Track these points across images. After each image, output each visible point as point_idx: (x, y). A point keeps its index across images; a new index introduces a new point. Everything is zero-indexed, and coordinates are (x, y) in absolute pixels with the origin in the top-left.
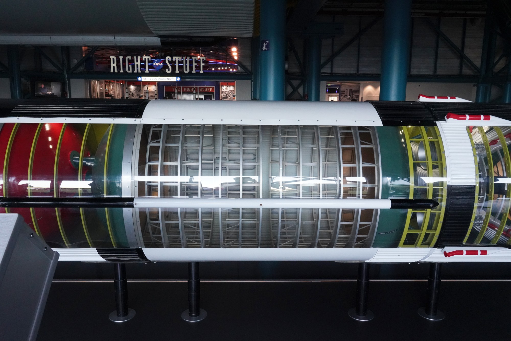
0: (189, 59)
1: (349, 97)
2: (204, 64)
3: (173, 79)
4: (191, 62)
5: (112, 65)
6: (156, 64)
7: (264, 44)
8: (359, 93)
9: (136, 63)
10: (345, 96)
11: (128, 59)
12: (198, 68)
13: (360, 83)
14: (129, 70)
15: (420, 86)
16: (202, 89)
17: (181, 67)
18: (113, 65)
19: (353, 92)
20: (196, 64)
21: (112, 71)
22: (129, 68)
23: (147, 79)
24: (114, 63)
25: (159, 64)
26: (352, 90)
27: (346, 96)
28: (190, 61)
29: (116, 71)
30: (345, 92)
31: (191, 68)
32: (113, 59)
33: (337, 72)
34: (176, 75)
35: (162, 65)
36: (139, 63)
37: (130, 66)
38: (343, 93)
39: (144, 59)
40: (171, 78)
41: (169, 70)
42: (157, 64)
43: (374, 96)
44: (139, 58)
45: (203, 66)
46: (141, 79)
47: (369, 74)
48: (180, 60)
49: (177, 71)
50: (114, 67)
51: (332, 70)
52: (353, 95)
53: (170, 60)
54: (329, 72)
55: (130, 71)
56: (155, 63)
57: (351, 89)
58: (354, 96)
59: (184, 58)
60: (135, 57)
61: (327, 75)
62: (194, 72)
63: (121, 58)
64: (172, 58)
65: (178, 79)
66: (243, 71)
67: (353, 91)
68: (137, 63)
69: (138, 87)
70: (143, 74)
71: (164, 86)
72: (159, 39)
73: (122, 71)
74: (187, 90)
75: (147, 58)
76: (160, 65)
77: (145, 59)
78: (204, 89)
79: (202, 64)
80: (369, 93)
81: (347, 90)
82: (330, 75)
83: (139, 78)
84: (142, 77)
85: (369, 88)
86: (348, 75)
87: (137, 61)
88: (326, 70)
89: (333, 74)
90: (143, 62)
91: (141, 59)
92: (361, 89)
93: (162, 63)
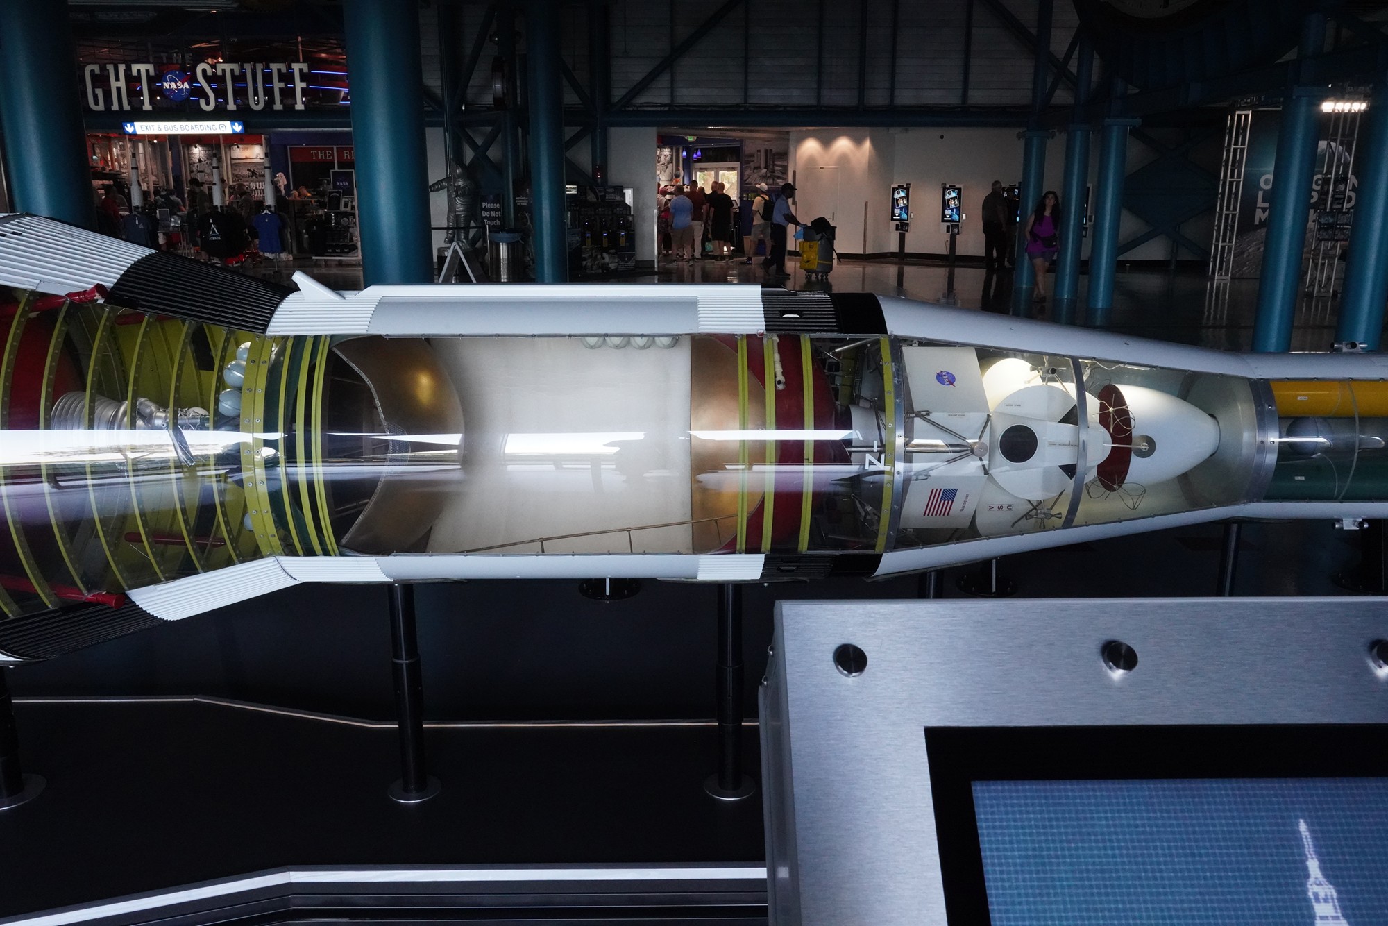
0: (263, 70)
1: (765, 170)
2: (304, 85)
3: (222, 129)
4: (268, 78)
6: (170, 86)
8: (787, 160)
9: (114, 85)
10: (755, 169)
11: (92, 72)
12: (288, 93)
13: (788, 133)
14: (96, 102)
17: (240, 93)
19: (776, 157)
20: (282, 85)
22: (95, 96)
23: (152, 127)
25: (178, 84)
26: (771, 150)
27: (758, 168)
28: (264, 75)
30: (756, 156)
31: (269, 92)
33: (687, 100)
34: (231, 117)
35: (188, 87)
36: (122, 83)
37: (99, 92)
38: (751, 159)
39: (135, 73)
40: (217, 124)
41: (208, 103)
42: (173, 85)
43: (822, 168)
44: (122, 68)
45: (302, 89)
46: (132, 128)
48: (237, 72)
49: (231, 106)
51: (672, 95)
52: (774, 165)
54: (666, 100)
55: (101, 107)
56: (166, 81)
57: (768, 149)
58: (777, 168)
59: (248, 67)
60: (110, 68)
61: (659, 109)
62: (278, 106)
64: (214, 68)
65: (238, 128)
67: (774, 155)
68: (118, 84)
70: (139, 114)
75: (143, 67)
76: (181, 87)
77: (139, 71)
79: (300, 85)
80: (811, 160)
81: (759, 151)
82: (666, 109)
83: (128, 125)
84: (135, 123)
85: (810, 147)
86: (716, 109)
87: (117, 79)
88: (657, 96)
89: (676, 106)
90: (132, 81)
91: (128, 71)
92: (791, 149)
93: (186, 83)
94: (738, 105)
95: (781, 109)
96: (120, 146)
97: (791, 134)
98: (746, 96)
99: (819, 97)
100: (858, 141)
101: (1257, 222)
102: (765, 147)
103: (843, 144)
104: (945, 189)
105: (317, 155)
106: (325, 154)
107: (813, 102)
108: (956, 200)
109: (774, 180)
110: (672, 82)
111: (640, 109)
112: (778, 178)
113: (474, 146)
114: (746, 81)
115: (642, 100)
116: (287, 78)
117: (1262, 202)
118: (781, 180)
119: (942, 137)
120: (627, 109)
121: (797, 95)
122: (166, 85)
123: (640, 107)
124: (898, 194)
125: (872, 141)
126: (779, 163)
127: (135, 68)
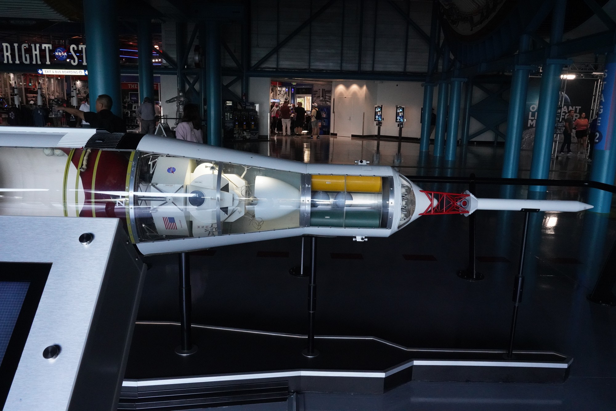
1: (322, 98)
3: (81, 73)
5: (6, 54)
6: (58, 54)
8: (331, 94)
9: (34, 53)
10: (318, 97)
11: (25, 47)
13: (332, 82)
14: (26, 60)
18: (7, 54)
19: (326, 92)
21: (5, 62)
22: (26, 58)
23: (50, 72)
24: (7, 52)
25: (62, 53)
26: (325, 89)
27: (319, 97)
29: (11, 62)
30: (318, 92)
32: (7, 47)
33: (283, 67)
34: (84, 68)
35: (66, 55)
36: (38, 52)
37: (28, 56)
38: (316, 93)
39: (43, 48)
40: (78, 71)
41: (74, 62)
42: (60, 54)
43: (345, 97)
44: (38, 46)
46: (41, 72)
49: (85, 63)
50: (7, 56)
51: (277, 65)
52: (326, 96)
53: (76, 49)
54: (275, 66)
55: (28, 62)
56: (57, 52)
57: (324, 89)
58: (327, 97)
60: (33, 45)
61: (271, 70)
63: (16, 45)
64: (78, 47)
65: (87, 73)
66: (168, 64)
68: (36, 53)
70: (44, 66)
73: (17, 62)
75: (47, 46)
76: (63, 55)
77: (45, 47)
80: (341, 94)
81: (320, 90)
82: (275, 70)
83: (40, 70)
84: (43, 70)
85: (341, 88)
86: (297, 71)
87: (36, 50)
88: (271, 64)
89: (279, 69)
90: (42, 52)
91: (40, 47)
92: (333, 88)
93: (65, 53)
94: (305, 69)
95: (325, 71)
96: (43, 80)
97: (333, 82)
98: (309, 66)
99: (341, 66)
100: (361, 86)
101: (529, 125)
102: (322, 88)
103: (354, 87)
104: (397, 108)
105: (131, 86)
106: (134, 85)
107: (339, 68)
108: (402, 113)
109: (325, 102)
110: (278, 58)
111: (263, 70)
112: (328, 101)
113: (189, 83)
114: (310, 59)
115: (264, 66)
117: (531, 117)
118: (328, 102)
119: (397, 85)
120: (258, 69)
121: (331, 65)
122: (57, 54)
123: (264, 69)
124: (378, 109)
125: (367, 87)
126: (328, 95)
127: (44, 46)
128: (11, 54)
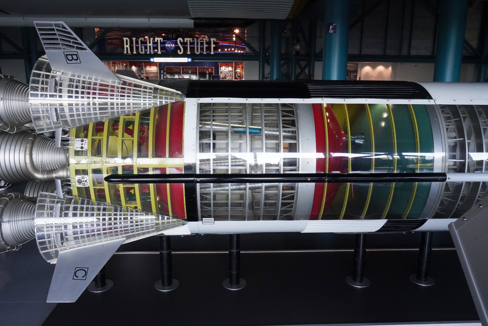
0: (200, 40)
1: (347, 77)
2: (214, 46)
5: (125, 46)
7: (331, 27)
8: (357, 73)
9: (148, 45)
11: (141, 40)
12: (209, 49)
14: (142, 51)
15: (416, 66)
16: (202, 70)
17: (192, 49)
18: (127, 46)
20: (207, 46)
21: (125, 52)
22: (142, 48)
23: (160, 60)
24: (127, 44)
25: (171, 45)
28: (201, 43)
29: (129, 52)
31: (202, 49)
32: (127, 40)
34: (188, 56)
35: (174, 46)
37: (143, 47)
40: (183, 59)
41: (180, 51)
42: (169, 45)
43: (371, 76)
44: (152, 39)
45: (214, 47)
47: (371, 55)
48: (191, 41)
49: (189, 53)
50: (127, 48)
53: (182, 41)
55: (143, 53)
56: (167, 44)
57: (349, 69)
59: (195, 39)
60: (148, 39)
62: (205, 53)
63: (134, 39)
64: (184, 40)
65: (190, 60)
66: (251, 52)
67: (351, 71)
68: (150, 45)
69: (139, 68)
70: (156, 55)
71: (165, 67)
72: (192, 21)
73: (135, 52)
74: (186, 70)
75: (159, 39)
77: (157, 40)
78: (203, 70)
79: (213, 46)
80: (367, 73)
83: (152, 59)
84: (154, 58)
85: (367, 69)
87: (150, 43)
90: (155, 43)
91: (154, 40)
92: (359, 69)
93: (173, 45)
97: (359, 64)
100: (387, 67)
103: (380, 68)
105: (175, 70)
116: (209, 43)
118: (354, 79)
122: (166, 45)
125: (393, 68)
128: (129, 46)
